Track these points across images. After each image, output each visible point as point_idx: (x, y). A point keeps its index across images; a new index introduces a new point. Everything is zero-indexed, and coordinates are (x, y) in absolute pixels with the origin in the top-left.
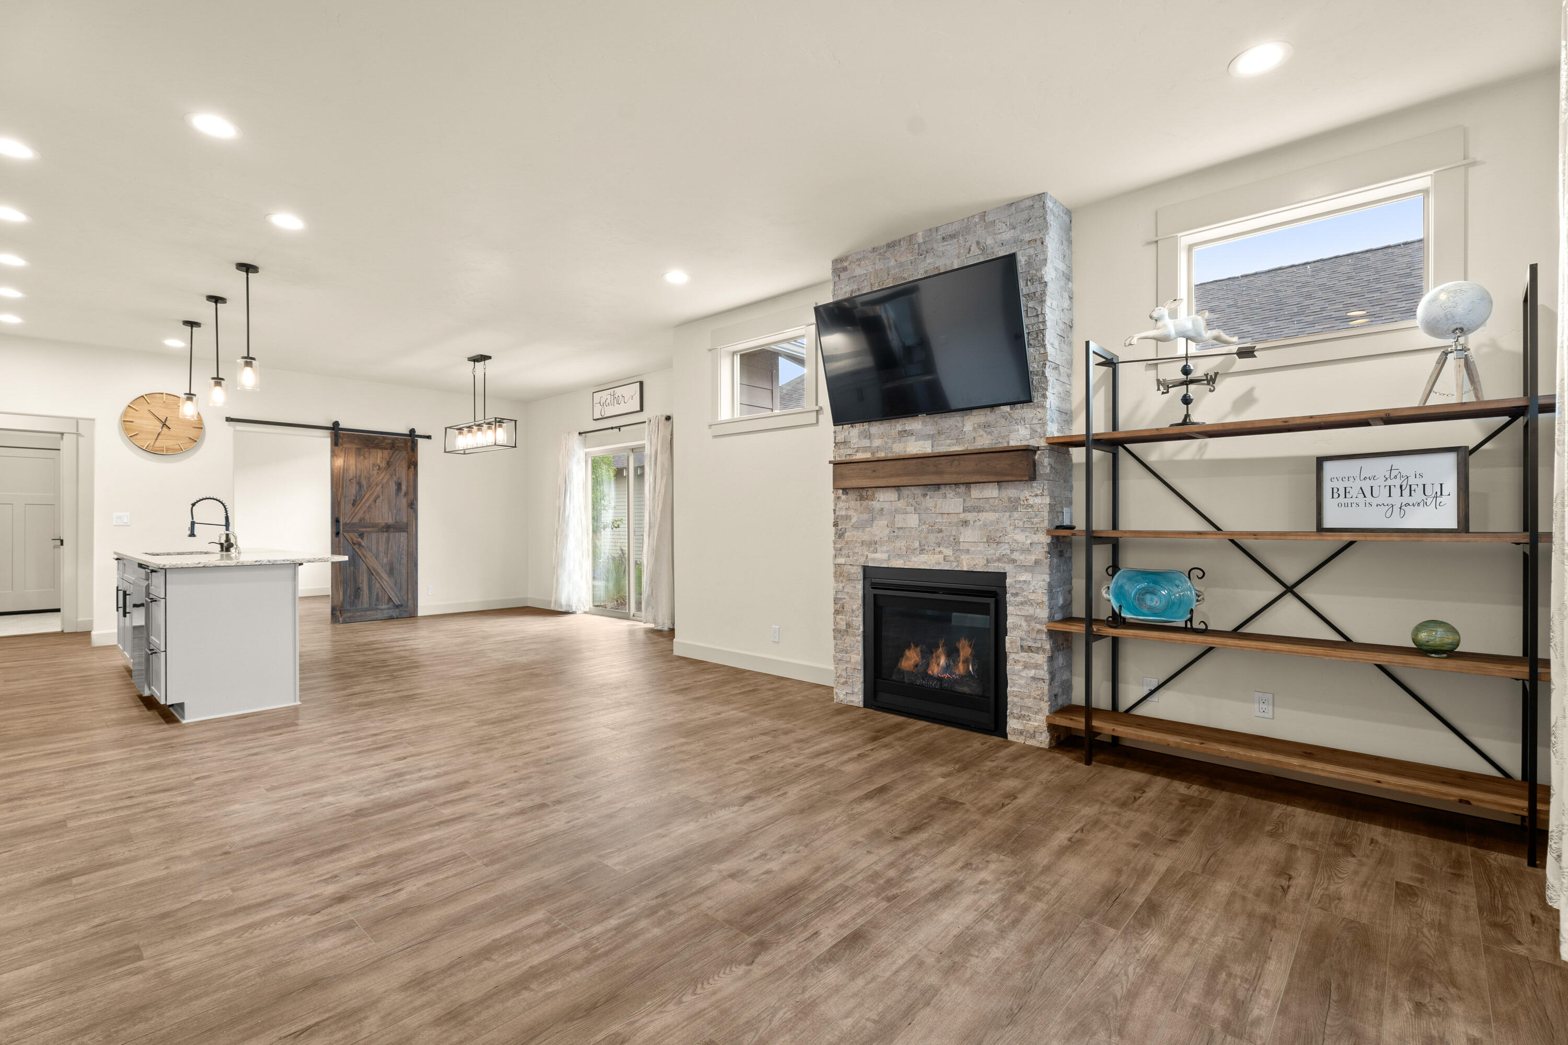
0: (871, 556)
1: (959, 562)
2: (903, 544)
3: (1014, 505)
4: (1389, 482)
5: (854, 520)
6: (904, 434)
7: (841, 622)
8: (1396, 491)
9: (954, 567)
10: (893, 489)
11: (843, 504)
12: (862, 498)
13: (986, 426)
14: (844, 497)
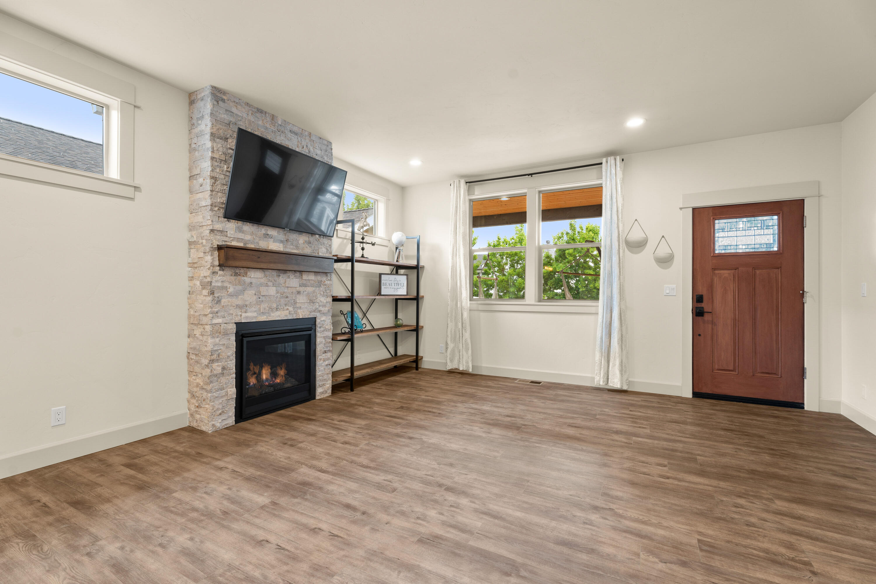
0: (244, 315)
1: (296, 313)
2: (266, 306)
3: (320, 284)
4: (395, 282)
5: (231, 290)
6: (266, 235)
7: (218, 368)
8: (396, 284)
9: (295, 317)
10: (261, 270)
11: (219, 278)
12: (236, 274)
13: (310, 243)
14: (221, 273)
